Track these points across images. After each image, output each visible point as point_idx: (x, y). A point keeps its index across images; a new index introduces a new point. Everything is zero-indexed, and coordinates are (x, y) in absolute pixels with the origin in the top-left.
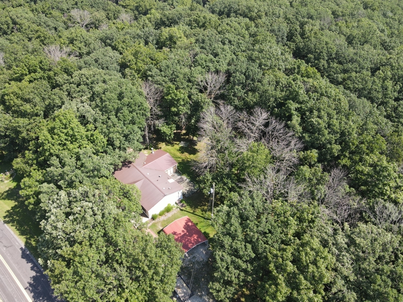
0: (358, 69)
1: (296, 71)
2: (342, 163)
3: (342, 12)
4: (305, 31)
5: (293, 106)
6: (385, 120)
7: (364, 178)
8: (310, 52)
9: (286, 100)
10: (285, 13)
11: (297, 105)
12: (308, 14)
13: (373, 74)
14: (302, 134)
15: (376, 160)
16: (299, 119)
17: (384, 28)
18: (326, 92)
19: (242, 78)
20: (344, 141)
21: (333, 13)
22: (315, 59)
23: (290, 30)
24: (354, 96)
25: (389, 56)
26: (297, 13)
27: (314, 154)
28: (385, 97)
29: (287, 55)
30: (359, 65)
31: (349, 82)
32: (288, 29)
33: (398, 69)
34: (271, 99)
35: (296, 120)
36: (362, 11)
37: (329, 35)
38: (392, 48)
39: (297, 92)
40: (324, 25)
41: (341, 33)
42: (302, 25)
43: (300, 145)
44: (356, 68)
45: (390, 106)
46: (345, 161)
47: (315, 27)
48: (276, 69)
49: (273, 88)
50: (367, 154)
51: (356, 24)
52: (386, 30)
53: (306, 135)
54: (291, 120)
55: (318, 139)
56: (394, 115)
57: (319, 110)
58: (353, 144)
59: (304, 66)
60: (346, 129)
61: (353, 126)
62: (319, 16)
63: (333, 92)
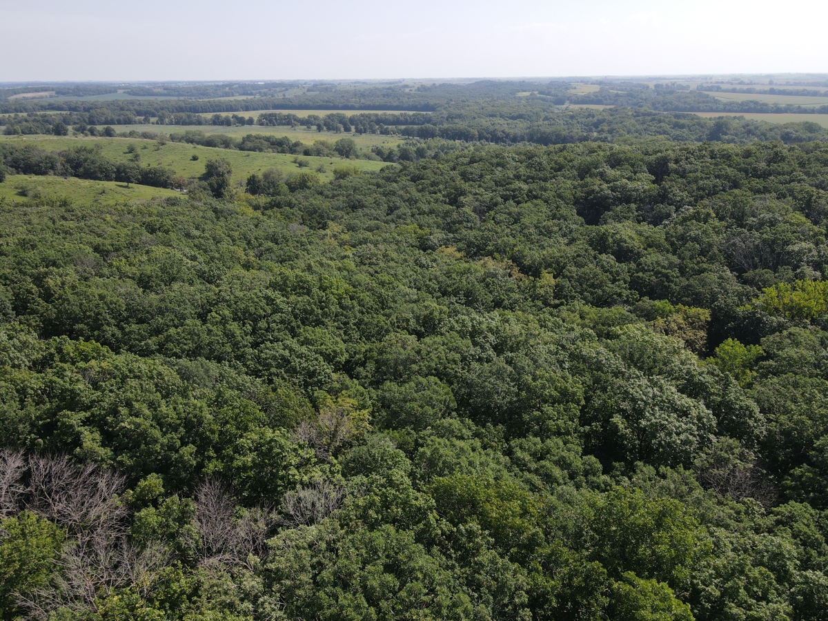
0: (176, 322)
1: (57, 358)
2: (209, 472)
3: (112, 245)
4: (49, 288)
5: (74, 419)
6: (248, 378)
7: (251, 474)
8: (77, 320)
9: (55, 414)
11: (83, 415)
12: (43, 260)
13: (204, 322)
14: (114, 460)
15: (256, 437)
16: (97, 436)
17: (193, 253)
18: (130, 371)
20: (197, 434)
21: (97, 249)
22: (93, 329)
23: (16, 295)
24: (184, 361)
25: (217, 290)
26: (19, 263)
27: (154, 481)
28: (238, 348)
29: (23, 337)
30: (176, 316)
31: (170, 345)
32: (10, 295)
33: (236, 303)
34: (21, 426)
35: (90, 439)
36: (147, 236)
37: (101, 284)
38: (219, 278)
39: (72, 391)
40: (85, 271)
41: (123, 276)
42: (38, 280)
43: (118, 482)
44: (173, 321)
45: (250, 357)
46: (212, 467)
47: (68, 278)
48: (8, 368)
49: (16, 405)
50: (241, 436)
51: (145, 258)
52: (198, 256)
53: (124, 458)
54: (81, 446)
55: (149, 453)
56: (261, 368)
57: (128, 404)
58: (213, 432)
59: (69, 346)
60: (189, 413)
61: (199, 405)
62: (69, 259)
63: (143, 367)
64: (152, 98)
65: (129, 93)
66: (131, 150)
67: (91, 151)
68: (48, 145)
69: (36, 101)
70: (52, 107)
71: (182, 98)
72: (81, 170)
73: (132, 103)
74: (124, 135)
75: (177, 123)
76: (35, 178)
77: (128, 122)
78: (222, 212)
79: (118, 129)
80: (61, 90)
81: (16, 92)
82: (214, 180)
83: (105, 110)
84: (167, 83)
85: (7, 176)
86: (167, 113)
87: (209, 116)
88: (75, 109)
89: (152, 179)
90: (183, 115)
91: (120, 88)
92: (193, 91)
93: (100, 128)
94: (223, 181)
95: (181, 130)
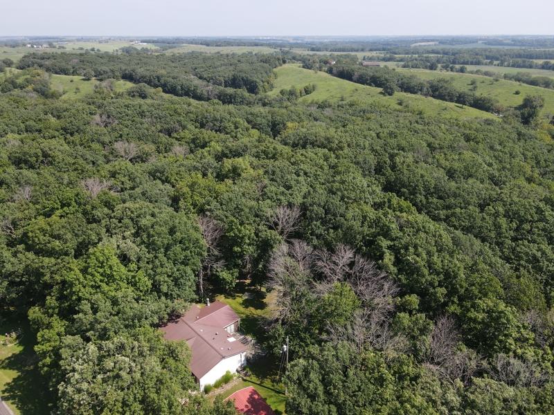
0: (463, 205)
1: (387, 205)
2: (450, 311)
3: (439, 145)
4: (395, 163)
5: (385, 243)
6: (500, 261)
7: (479, 327)
8: (404, 186)
9: (376, 237)
10: (371, 145)
11: (389, 243)
12: (398, 145)
13: (482, 211)
14: (397, 276)
15: (491, 304)
16: (393, 258)
17: (491, 161)
18: (423, 227)
19: (321, 211)
20: (451, 283)
21: (429, 145)
22: (410, 194)
23: (378, 162)
24: (458, 233)
25: (499, 191)
26: (385, 145)
27: (414, 299)
28: (500, 237)
29: (374, 187)
30: (464, 201)
31: (453, 219)
32: (375, 161)
33: (510, 204)
34: (358, 236)
35: (389, 258)
36: (463, 143)
37: (424, 168)
38: (504, 184)
39: (388, 227)
40: (418, 157)
41: (439, 166)
42: (392, 157)
43: (395, 289)
44: (461, 203)
45: (507, 247)
46: (453, 308)
47: (407, 159)
48: (362, 202)
49: (360, 224)
50: (480, 299)
51: (457, 157)
52: (494, 164)
53: (402, 277)
54: (382, 260)
55: (417, 282)
56: (513, 257)
57: (416, 247)
58: (462, 287)
59: (395, 200)
60: (450, 268)
61: (458, 265)
62: (412, 148)
63: (432, 227)
64: (501, 47)
65: (485, 43)
66: (473, 83)
67: (446, 82)
68: (423, 75)
69: (425, 48)
70: (433, 52)
71: (523, 48)
72: (437, 93)
73: (485, 50)
74: (472, 72)
75: (513, 66)
76: (410, 95)
77: (478, 63)
78: (524, 135)
79: (469, 68)
80: (442, 41)
81: (416, 42)
82: (526, 111)
83: (465, 55)
84: (516, 36)
85: (396, 93)
86: (507, 58)
87: (540, 62)
88: (445, 53)
89: (480, 104)
90: (520, 60)
91: (480, 40)
92: (535, 43)
93: (458, 66)
94: (534, 113)
95: (514, 71)
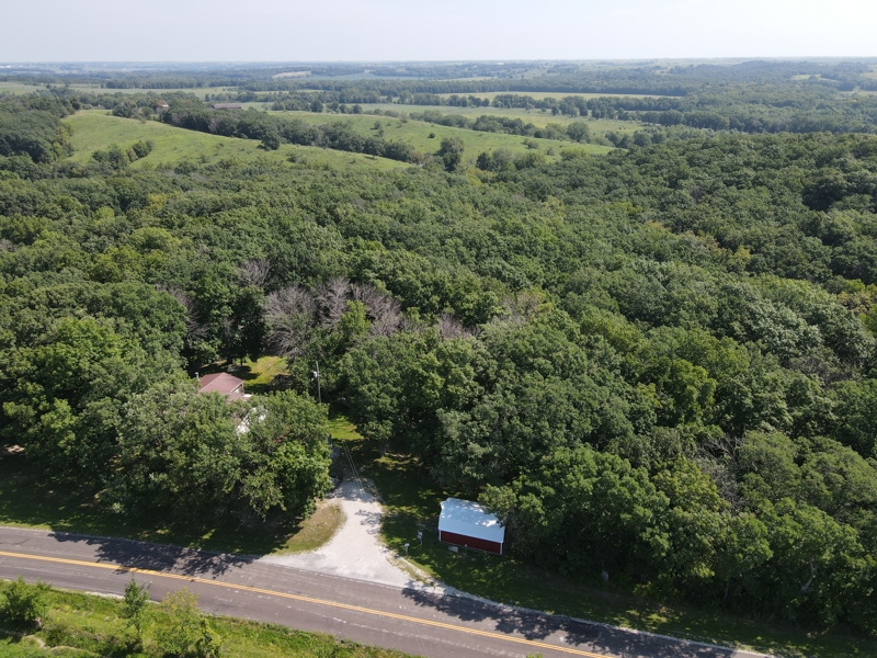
36: (397, 191)
64: (395, 78)
65: (374, 73)
66: (377, 126)
67: (345, 127)
68: (310, 120)
69: (295, 80)
70: (309, 86)
71: (422, 79)
72: (337, 142)
73: (377, 83)
74: (370, 113)
75: (417, 103)
76: (301, 147)
77: (373, 101)
79: (365, 107)
80: (316, 70)
81: (278, 71)
82: (448, 155)
83: (354, 90)
84: (409, 63)
85: (281, 145)
86: (407, 92)
87: (447, 96)
88: (327, 88)
89: (393, 153)
90: (423, 95)
91: (366, 68)
92: (434, 72)
93: (349, 106)
94: (457, 157)
